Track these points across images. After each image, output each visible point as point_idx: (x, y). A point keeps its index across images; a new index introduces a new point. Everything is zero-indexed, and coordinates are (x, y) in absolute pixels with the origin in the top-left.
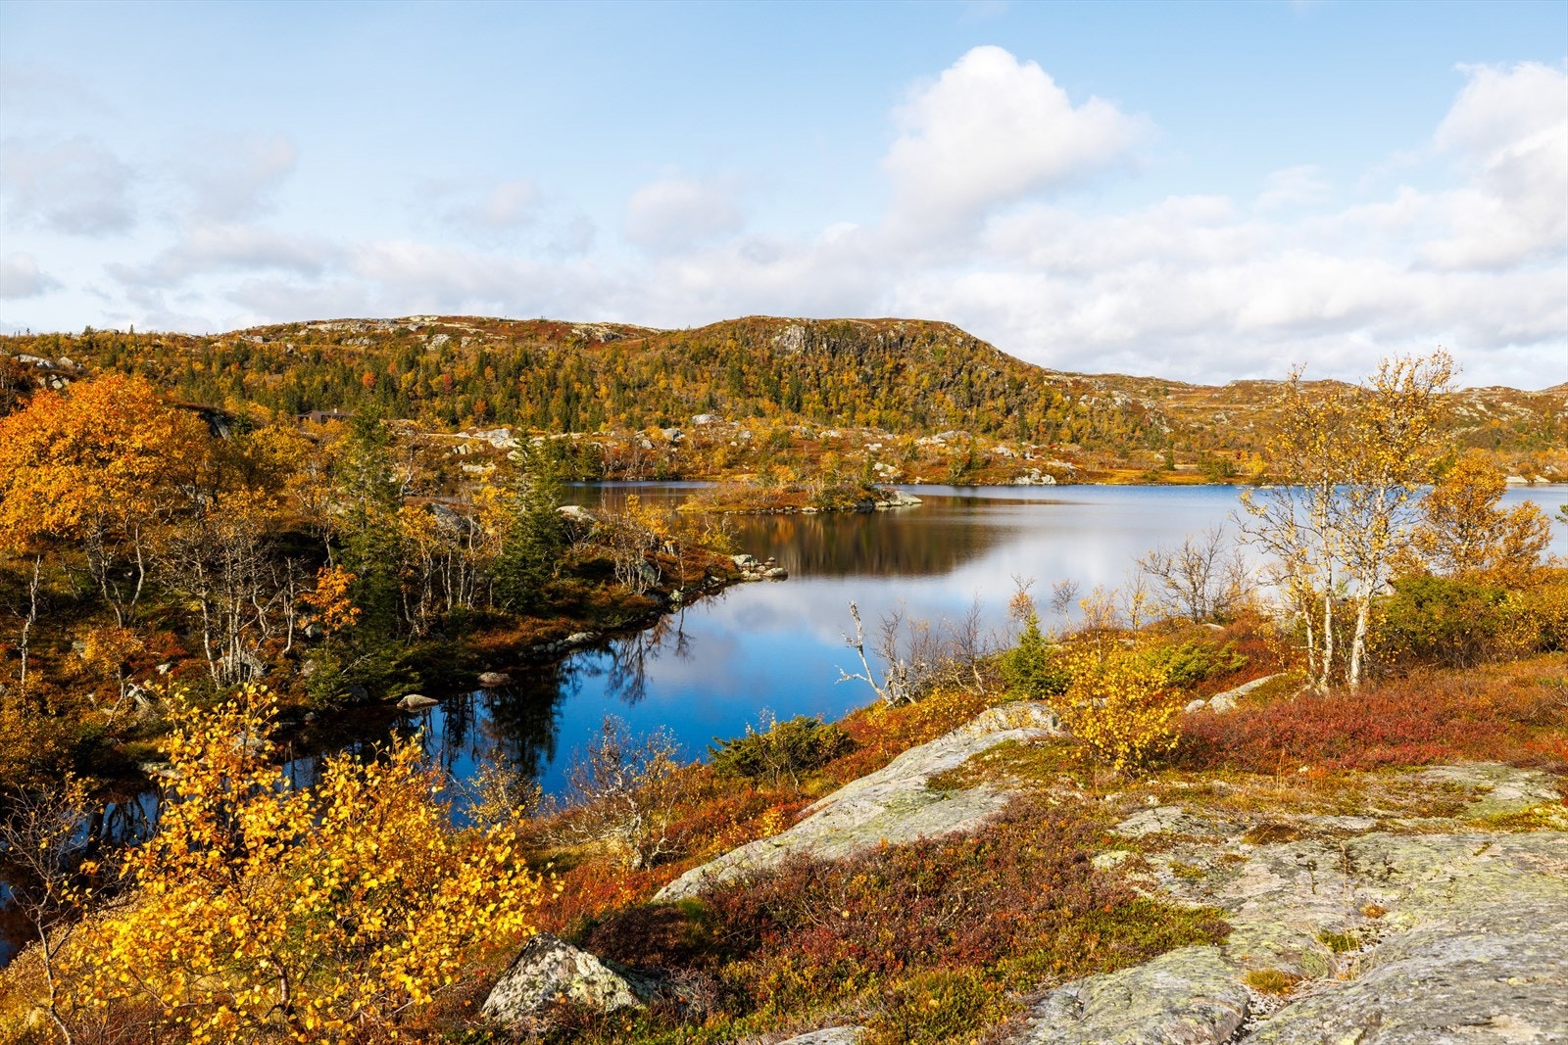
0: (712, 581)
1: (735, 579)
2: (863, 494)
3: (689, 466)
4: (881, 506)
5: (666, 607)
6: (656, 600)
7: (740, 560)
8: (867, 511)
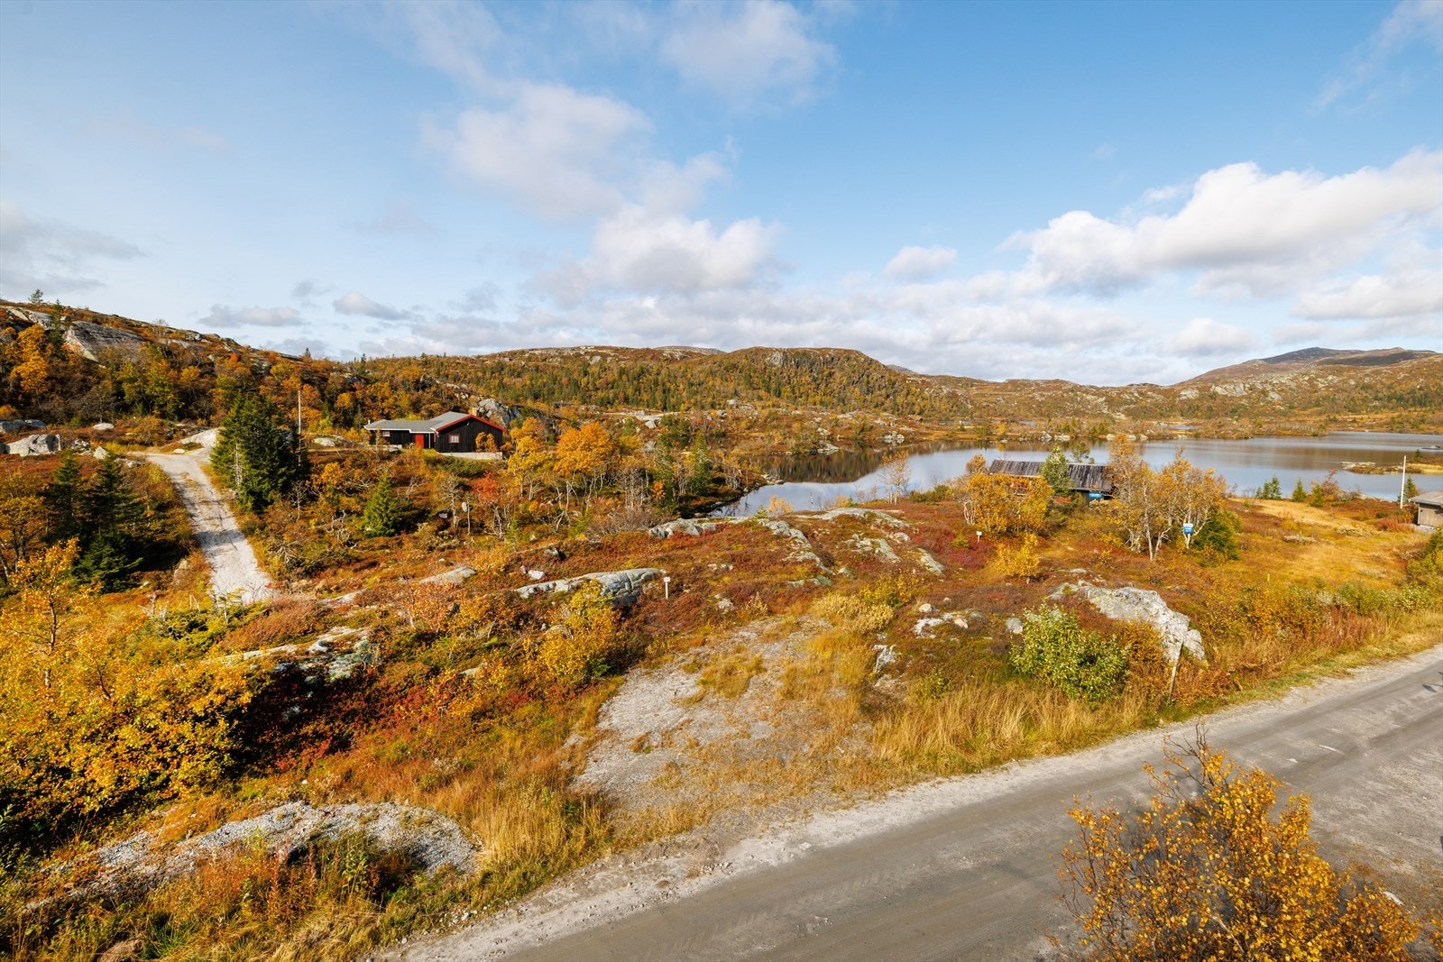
0: (756, 485)
1: (764, 484)
2: (813, 446)
3: (730, 429)
4: (820, 451)
5: (742, 494)
6: (739, 492)
7: (765, 476)
8: (814, 454)
